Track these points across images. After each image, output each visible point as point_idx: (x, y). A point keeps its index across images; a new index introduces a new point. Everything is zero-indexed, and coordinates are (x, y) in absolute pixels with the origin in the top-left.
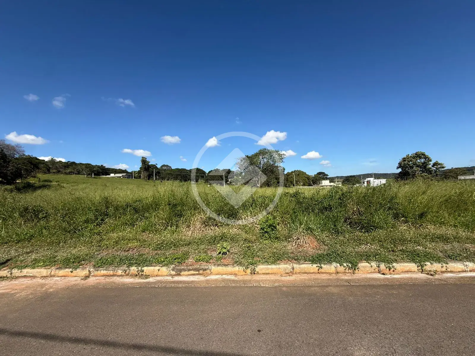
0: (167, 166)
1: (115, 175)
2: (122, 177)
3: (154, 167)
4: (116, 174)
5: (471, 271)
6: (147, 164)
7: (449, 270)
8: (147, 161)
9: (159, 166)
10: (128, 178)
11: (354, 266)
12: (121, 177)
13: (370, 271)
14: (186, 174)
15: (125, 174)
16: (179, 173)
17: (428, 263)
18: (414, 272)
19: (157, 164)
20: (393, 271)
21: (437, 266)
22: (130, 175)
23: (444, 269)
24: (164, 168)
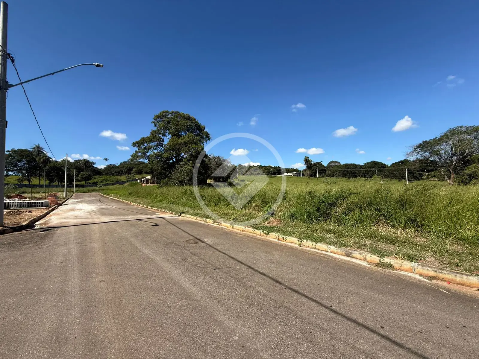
0: (336, 162)
1: (287, 174)
2: (293, 176)
3: (319, 164)
4: (289, 172)
5: (331, 252)
6: (309, 162)
7: (317, 247)
8: (310, 159)
9: (325, 164)
10: (298, 176)
11: (268, 234)
12: (291, 175)
13: (274, 238)
14: (354, 169)
15: (295, 173)
16: (346, 169)
17: (305, 241)
18: (296, 244)
19: (322, 162)
20: (285, 240)
21: (310, 243)
22: (299, 174)
23: (313, 246)
24: (332, 164)
